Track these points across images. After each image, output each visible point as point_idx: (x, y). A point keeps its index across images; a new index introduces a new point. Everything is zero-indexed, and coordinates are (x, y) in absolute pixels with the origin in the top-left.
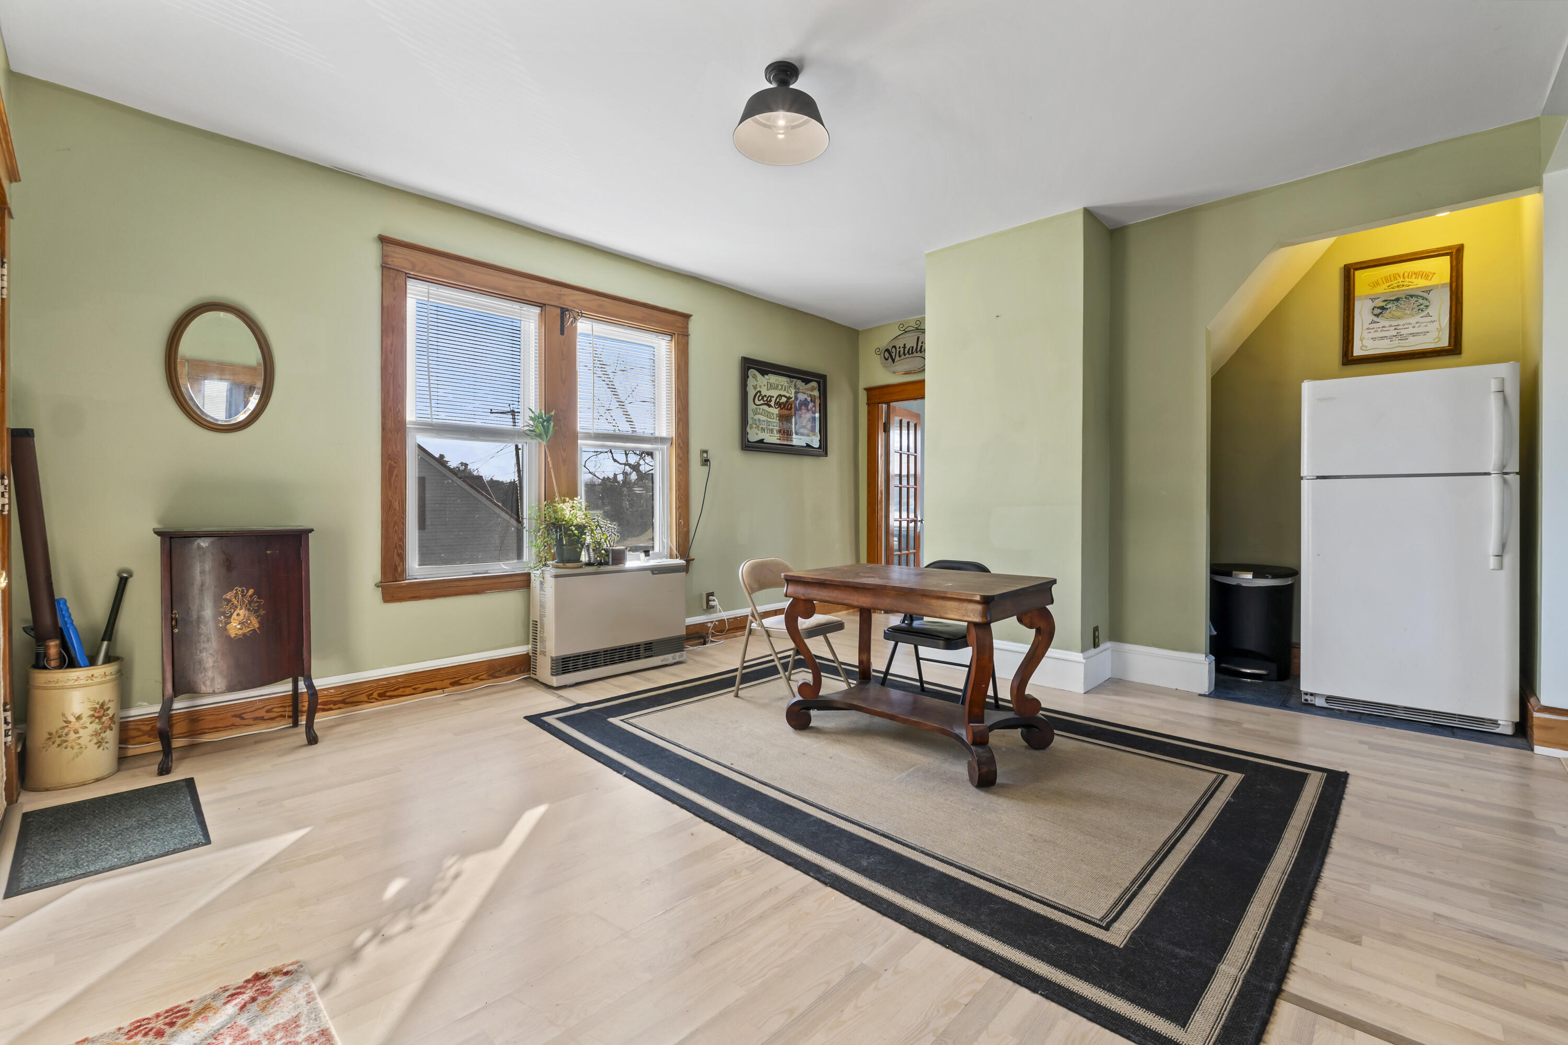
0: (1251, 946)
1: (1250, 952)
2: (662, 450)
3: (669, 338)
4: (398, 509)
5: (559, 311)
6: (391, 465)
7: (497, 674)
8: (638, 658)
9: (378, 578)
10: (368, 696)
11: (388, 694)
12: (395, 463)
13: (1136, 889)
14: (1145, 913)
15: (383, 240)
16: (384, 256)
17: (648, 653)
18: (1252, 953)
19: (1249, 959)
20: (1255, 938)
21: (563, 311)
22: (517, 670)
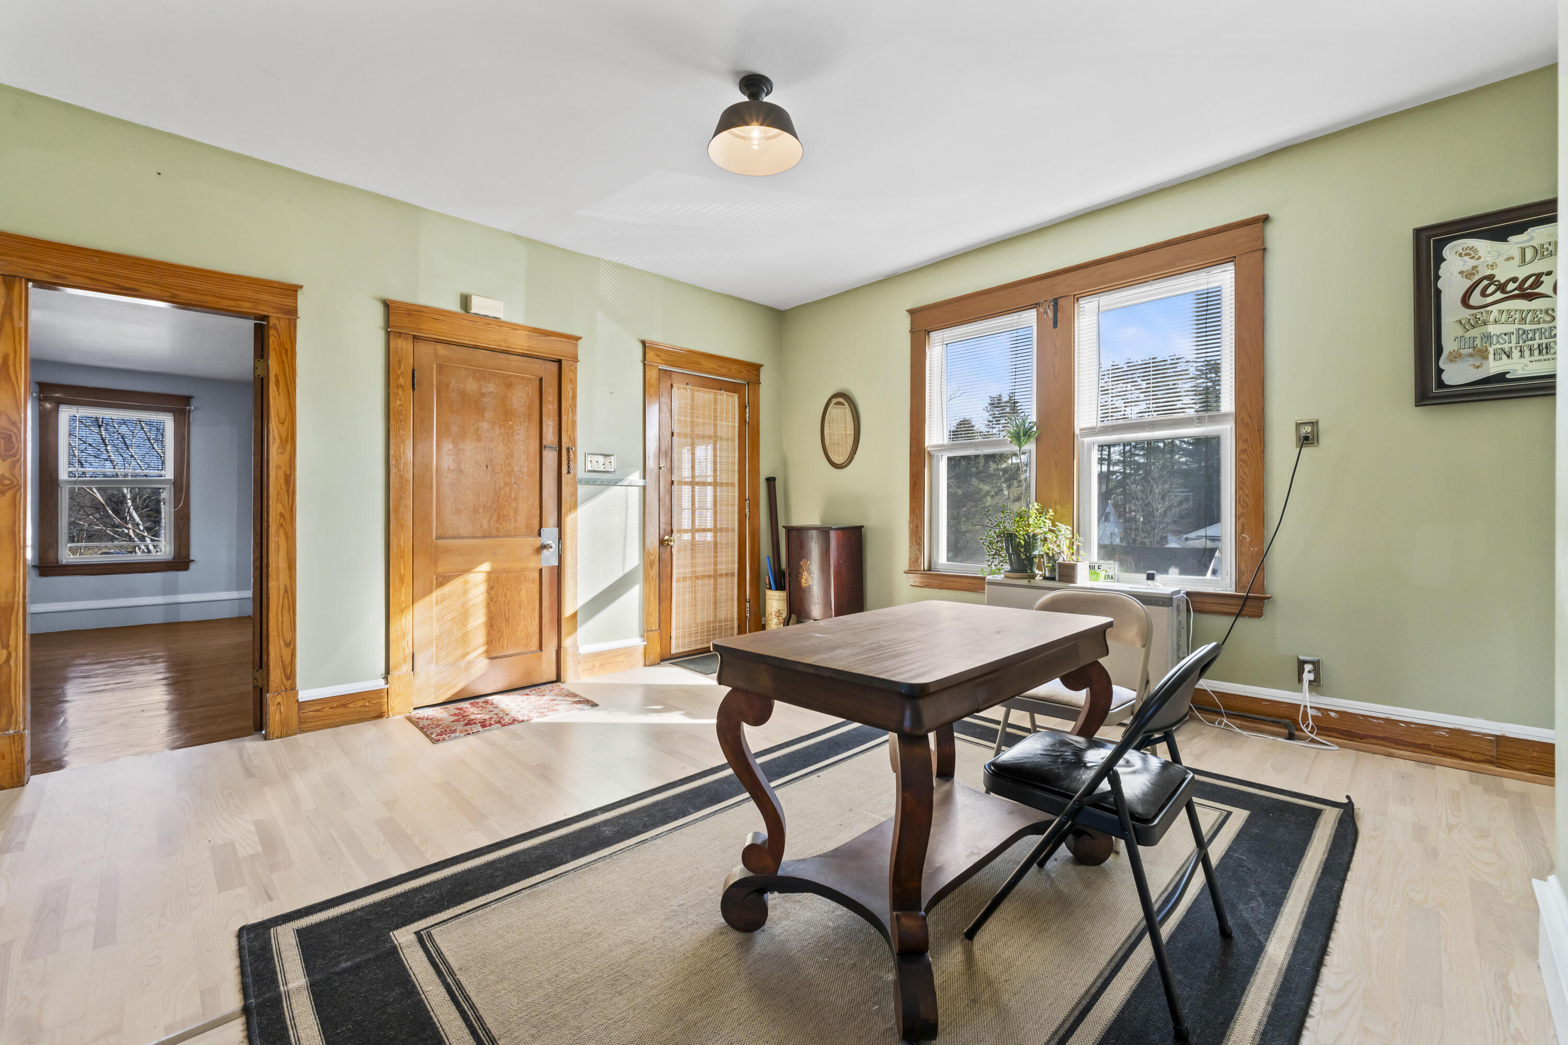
0: (296, 1027)
1: (292, 1021)
2: (1227, 431)
3: (1231, 265)
5: (1051, 304)
6: (914, 482)
9: (908, 566)
12: (917, 479)
13: (446, 980)
14: (411, 969)
15: (910, 312)
16: (912, 324)
18: (290, 1020)
19: (289, 1014)
20: (298, 1038)
21: (1057, 301)
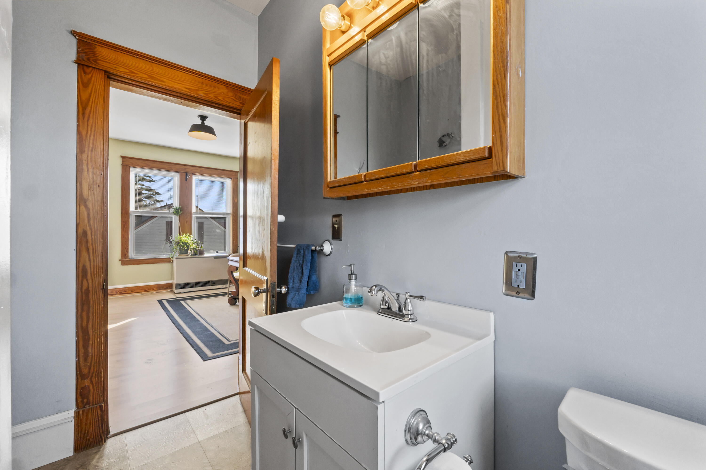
2: (228, 217)
3: (230, 179)
4: (126, 237)
5: (185, 174)
6: (124, 224)
7: (161, 289)
8: (209, 285)
9: (120, 258)
10: (116, 293)
11: (123, 293)
12: (126, 223)
15: (123, 157)
16: (123, 161)
17: (213, 284)
21: (186, 173)
22: (168, 288)
